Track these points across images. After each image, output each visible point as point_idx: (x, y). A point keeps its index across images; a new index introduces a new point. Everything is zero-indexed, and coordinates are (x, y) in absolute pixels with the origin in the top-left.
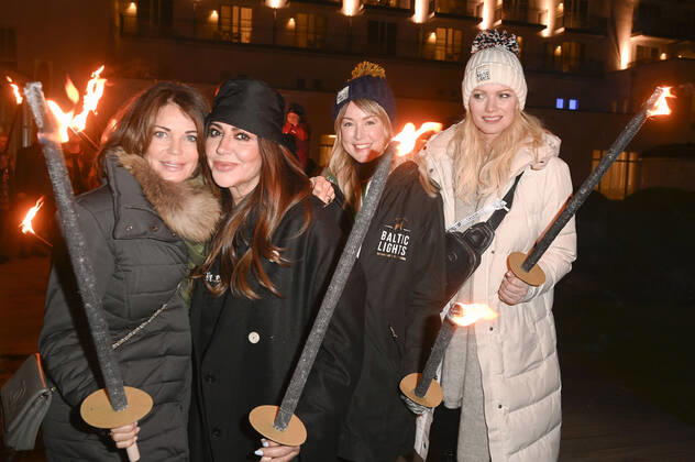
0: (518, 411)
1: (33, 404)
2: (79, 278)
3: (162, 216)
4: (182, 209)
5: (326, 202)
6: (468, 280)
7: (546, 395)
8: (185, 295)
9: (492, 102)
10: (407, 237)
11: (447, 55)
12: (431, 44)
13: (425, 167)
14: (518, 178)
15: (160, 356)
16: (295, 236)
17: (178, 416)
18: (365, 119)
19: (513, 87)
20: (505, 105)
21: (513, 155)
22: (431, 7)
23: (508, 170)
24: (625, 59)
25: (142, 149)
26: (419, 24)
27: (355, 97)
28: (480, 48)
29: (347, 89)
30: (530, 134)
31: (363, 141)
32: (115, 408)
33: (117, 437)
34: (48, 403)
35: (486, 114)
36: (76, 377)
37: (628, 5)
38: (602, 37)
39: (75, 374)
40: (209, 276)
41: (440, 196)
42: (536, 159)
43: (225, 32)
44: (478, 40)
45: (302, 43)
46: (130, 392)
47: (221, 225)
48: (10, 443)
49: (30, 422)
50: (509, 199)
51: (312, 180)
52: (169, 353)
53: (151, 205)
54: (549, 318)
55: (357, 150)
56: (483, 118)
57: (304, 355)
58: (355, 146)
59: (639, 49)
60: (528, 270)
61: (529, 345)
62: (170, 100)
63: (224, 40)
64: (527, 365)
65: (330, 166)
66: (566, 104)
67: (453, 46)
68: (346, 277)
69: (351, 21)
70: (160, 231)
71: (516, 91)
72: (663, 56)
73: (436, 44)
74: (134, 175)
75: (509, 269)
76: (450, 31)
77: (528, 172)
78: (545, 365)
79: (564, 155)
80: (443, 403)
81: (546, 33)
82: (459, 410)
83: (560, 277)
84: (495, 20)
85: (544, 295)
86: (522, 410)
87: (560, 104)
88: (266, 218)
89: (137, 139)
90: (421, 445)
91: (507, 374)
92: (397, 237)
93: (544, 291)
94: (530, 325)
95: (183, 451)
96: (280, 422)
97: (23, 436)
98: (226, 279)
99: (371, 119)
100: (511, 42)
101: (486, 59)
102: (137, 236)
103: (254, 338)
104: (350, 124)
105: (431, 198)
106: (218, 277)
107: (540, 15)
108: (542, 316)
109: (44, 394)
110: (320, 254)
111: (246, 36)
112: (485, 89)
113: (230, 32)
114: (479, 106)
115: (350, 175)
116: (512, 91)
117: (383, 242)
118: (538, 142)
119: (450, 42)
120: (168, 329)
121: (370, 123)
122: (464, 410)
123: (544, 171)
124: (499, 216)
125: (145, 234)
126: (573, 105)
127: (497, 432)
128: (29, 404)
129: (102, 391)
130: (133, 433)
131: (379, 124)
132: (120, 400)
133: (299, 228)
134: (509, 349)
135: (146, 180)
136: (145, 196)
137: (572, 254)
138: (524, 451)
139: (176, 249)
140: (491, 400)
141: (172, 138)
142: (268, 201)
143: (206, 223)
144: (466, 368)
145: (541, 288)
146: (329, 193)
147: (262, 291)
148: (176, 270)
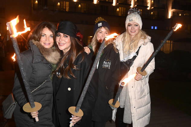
0: (139, 109)
2: (22, 73)
3: (45, 57)
4: (50, 55)
5: (88, 53)
6: (126, 74)
8: (51, 78)
9: (133, 27)
10: (110, 63)
11: (122, 14)
14: (140, 47)
15: (44, 94)
16: (80, 62)
20: (136, 28)
21: (138, 41)
22: (117, 2)
23: (137, 45)
24: (170, 15)
25: (39, 39)
26: (114, 6)
28: (130, 13)
32: (32, 107)
33: (32, 115)
34: (15, 106)
35: (132, 30)
36: (23, 99)
40: (57, 73)
42: (145, 42)
43: (61, 8)
44: (130, 11)
45: (82, 11)
46: (36, 103)
47: (60, 60)
48: (5, 117)
49: (11, 111)
50: (137, 53)
52: (47, 93)
53: (42, 54)
54: (148, 84)
57: (82, 93)
59: (174, 13)
60: (142, 72)
61: (142, 91)
62: (45, 27)
63: (61, 10)
64: (142, 96)
66: (154, 28)
67: (123, 12)
68: (93, 73)
69: (96, 5)
70: (44, 61)
72: (180, 15)
73: (119, 12)
74: (37, 46)
76: (123, 8)
77: (142, 46)
78: (146, 97)
79: (152, 41)
80: (120, 107)
81: (148, 8)
82: (124, 108)
84: (135, 5)
85: (146, 78)
87: (152, 28)
88: (72, 58)
89: (37, 37)
90: (114, 118)
91: (136, 99)
92: (108, 63)
93: (146, 77)
94: (143, 86)
96: (76, 111)
97: (9, 115)
98: (62, 74)
100: (138, 11)
101: (132, 16)
102: (39, 62)
103: (69, 89)
106: (60, 73)
107: (147, 4)
108: (146, 84)
109: (14, 104)
111: (67, 9)
113: (63, 8)
114: (130, 28)
116: (138, 24)
117: (104, 64)
118: (145, 38)
120: (47, 87)
122: (125, 108)
123: (146, 46)
124: (135, 57)
125: (40, 62)
126: (156, 28)
127: (134, 114)
128: (10, 107)
129: (28, 103)
130: (36, 114)
132: (33, 105)
133: (81, 60)
134: (137, 92)
135: (40, 48)
136: (40, 52)
137: (154, 67)
138: (141, 119)
139: (49, 66)
140: (132, 106)
141: (46, 37)
142: (73, 53)
143: (56, 59)
144: (126, 97)
145: (145, 76)
146: (89, 51)
147: (71, 77)
148: (49, 71)
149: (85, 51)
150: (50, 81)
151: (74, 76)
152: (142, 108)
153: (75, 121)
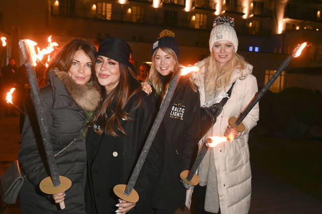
0: (232, 188)
1: (15, 184)
2: (41, 128)
3: (74, 99)
4: (83, 96)
5: (148, 93)
6: (211, 129)
7: (245, 180)
8: (84, 134)
9: (223, 49)
10: (184, 109)
11: (200, 26)
12: (193, 21)
13: (192, 78)
15: (73, 162)
16: (134, 109)
17: (81, 189)
18: (165, 56)
19: (232, 42)
20: (229, 50)
21: (232, 73)
22: (193, 4)
23: (229, 80)
24: (280, 29)
26: (187, 12)
27: (161, 46)
28: (217, 24)
29: (158, 42)
30: (239, 64)
31: (165, 66)
32: (55, 185)
33: (56, 198)
34: (22, 182)
35: (221, 54)
36: (36, 171)
37: (282, 5)
38: (270, 19)
39: (35, 169)
40: (95, 126)
41: (198, 91)
42: (242, 74)
43: (99, 14)
44: (217, 21)
45: (134, 20)
46: (62, 178)
47: (101, 103)
49: (14, 191)
50: (229, 93)
51: (142, 83)
52: (77, 161)
53: (69, 94)
54: (246, 146)
55: (162, 70)
56: (219, 56)
57: (138, 162)
58: (161, 68)
59: (287, 25)
60: (238, 125)
61: (237, 158)
62: (80, 48)
63: (99, 18)
64: (237, 167)
65: (150, 77)
66: (254, 49)
67: (203, 22)
68: (158, 127)
69: (156, 10)
70: (73, 106)
71: (234, 44)
72: (298, 28)
73: (195, 21)
74: (63, 80)
75: (229, 124)
76: (202, 15)
77: (238, 81)
78: (244, 167)
79: (254, 73)
81: (245, 17)
82: (205, 187)
83: (251, 128)
84: (222, 10)
85: (244, 136)
86: (234, 187)
87: (251, 49)
90: (188, 203)
91: (227, 171)
92: (179, 109)
93: (245, 134)
94: (238, 149)
95: (82, 205)
96: (127, 192)
97: (11, 197)
98: (103, 127)
99: (168, 56)
100: (231, 22)
101: (221, 29)
102: (64, 108)
103: (115, 154)
104: (159, 58)
105: (194, 92)
106: (99, 126)
107: (242, 9)
108: (243, 145)
109: (20, 179)
110: (146, 116)
111: (109, 17)
112: (220, 43)
113: (101, 14)
114: (217, 50)
115: (158, 81)
116: (232, 44)
117: (173, 111)
118: (243, 67)
119: (202, 20)
120: (77, 150)
121: (168, 58)
122: (208, 187)
123: (245, 81)
124: (225, 100)
125: (67, 107)
126: (257, 49)
127: (223, 197)
128: (13, 183)
130: (63, 196)
131: (172, 58)
132: (58, 181)
133: (137, 105)
134: (229, 160)
135: (68, 82)
136: (67, 90)
137: (257, 117)
138: (235, 205)
139: (81, 114)
140: (221, 183)
141: (80, 65)
142: (123, 92)
143: (93, 103)
144: (209, 169)
145: (243, 133)
146: (150, 90)
147: (119, 133)
148: (80, 124)
149: (143, 89)
150: (82, 140)
151: (124, 132)
152: (236, 186)
153: (124, 210)
